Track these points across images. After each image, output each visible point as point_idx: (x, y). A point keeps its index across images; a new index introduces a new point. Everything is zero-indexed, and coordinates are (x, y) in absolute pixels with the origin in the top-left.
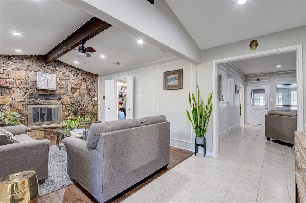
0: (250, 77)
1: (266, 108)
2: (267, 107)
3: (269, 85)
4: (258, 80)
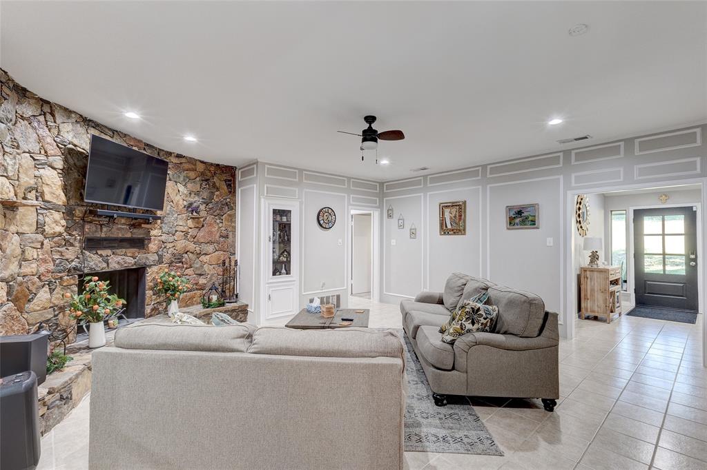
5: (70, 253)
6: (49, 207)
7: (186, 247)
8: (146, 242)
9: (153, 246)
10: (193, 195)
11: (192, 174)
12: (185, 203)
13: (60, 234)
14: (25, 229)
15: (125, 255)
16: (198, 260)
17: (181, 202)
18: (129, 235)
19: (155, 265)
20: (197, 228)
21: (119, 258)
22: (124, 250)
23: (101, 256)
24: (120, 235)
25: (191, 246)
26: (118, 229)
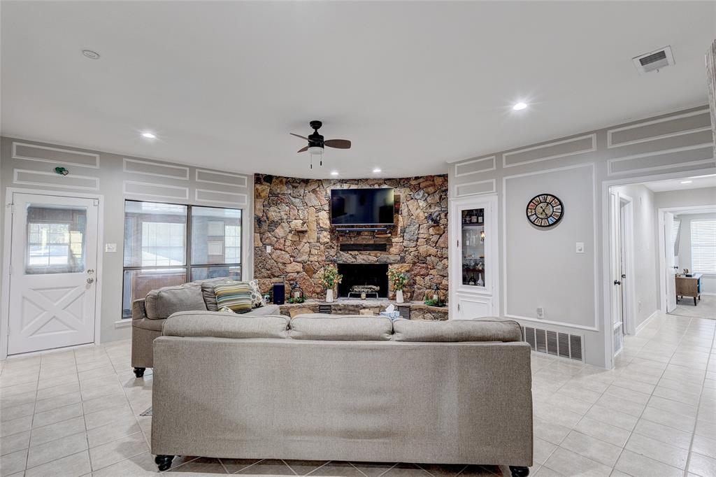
0: (21, 151)
1: (91, 281)
2: (92, 276)
3: (102, 198)
4: (60, 170)
5: (332, 252)
6: (322, 229)
7: (427, 251)
8: (388, 247)
9: (394, 250)
10: (433, 207)
11: (431, 190)
12: (426, 215)
13: (328, 243)
14: (311, 241)
15: (369, 254)
16: (440, 263)
17: (421, 214)
18: (372, 242)
19: (397, 263)
20: (438, 234)
21: (365, 257)
22: (368, 252)
23: (351, 254)
24: (364, 242)
25: (433, 251)
26: (363, 239)
